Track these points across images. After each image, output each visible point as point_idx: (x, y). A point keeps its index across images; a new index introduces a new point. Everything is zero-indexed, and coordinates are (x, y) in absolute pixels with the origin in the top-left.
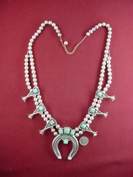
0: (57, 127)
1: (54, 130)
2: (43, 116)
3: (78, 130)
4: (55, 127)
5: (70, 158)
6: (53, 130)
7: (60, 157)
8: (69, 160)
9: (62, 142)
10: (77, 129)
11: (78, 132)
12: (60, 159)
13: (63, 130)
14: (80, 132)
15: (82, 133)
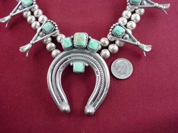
0: (58, 39)
1: (53, 45)
2: (30, 18)
3: (107, 43)
4: (54, 40)
5: (90, 109)
6: (50, 45)
7: (65, 107)
8: (89, 115)
9: (69, 68)
10: (104, 41)
11: (107, 48)
12: (65, 112)
13: (72, 39)
14: (111, 47)
15: (116, 48)
